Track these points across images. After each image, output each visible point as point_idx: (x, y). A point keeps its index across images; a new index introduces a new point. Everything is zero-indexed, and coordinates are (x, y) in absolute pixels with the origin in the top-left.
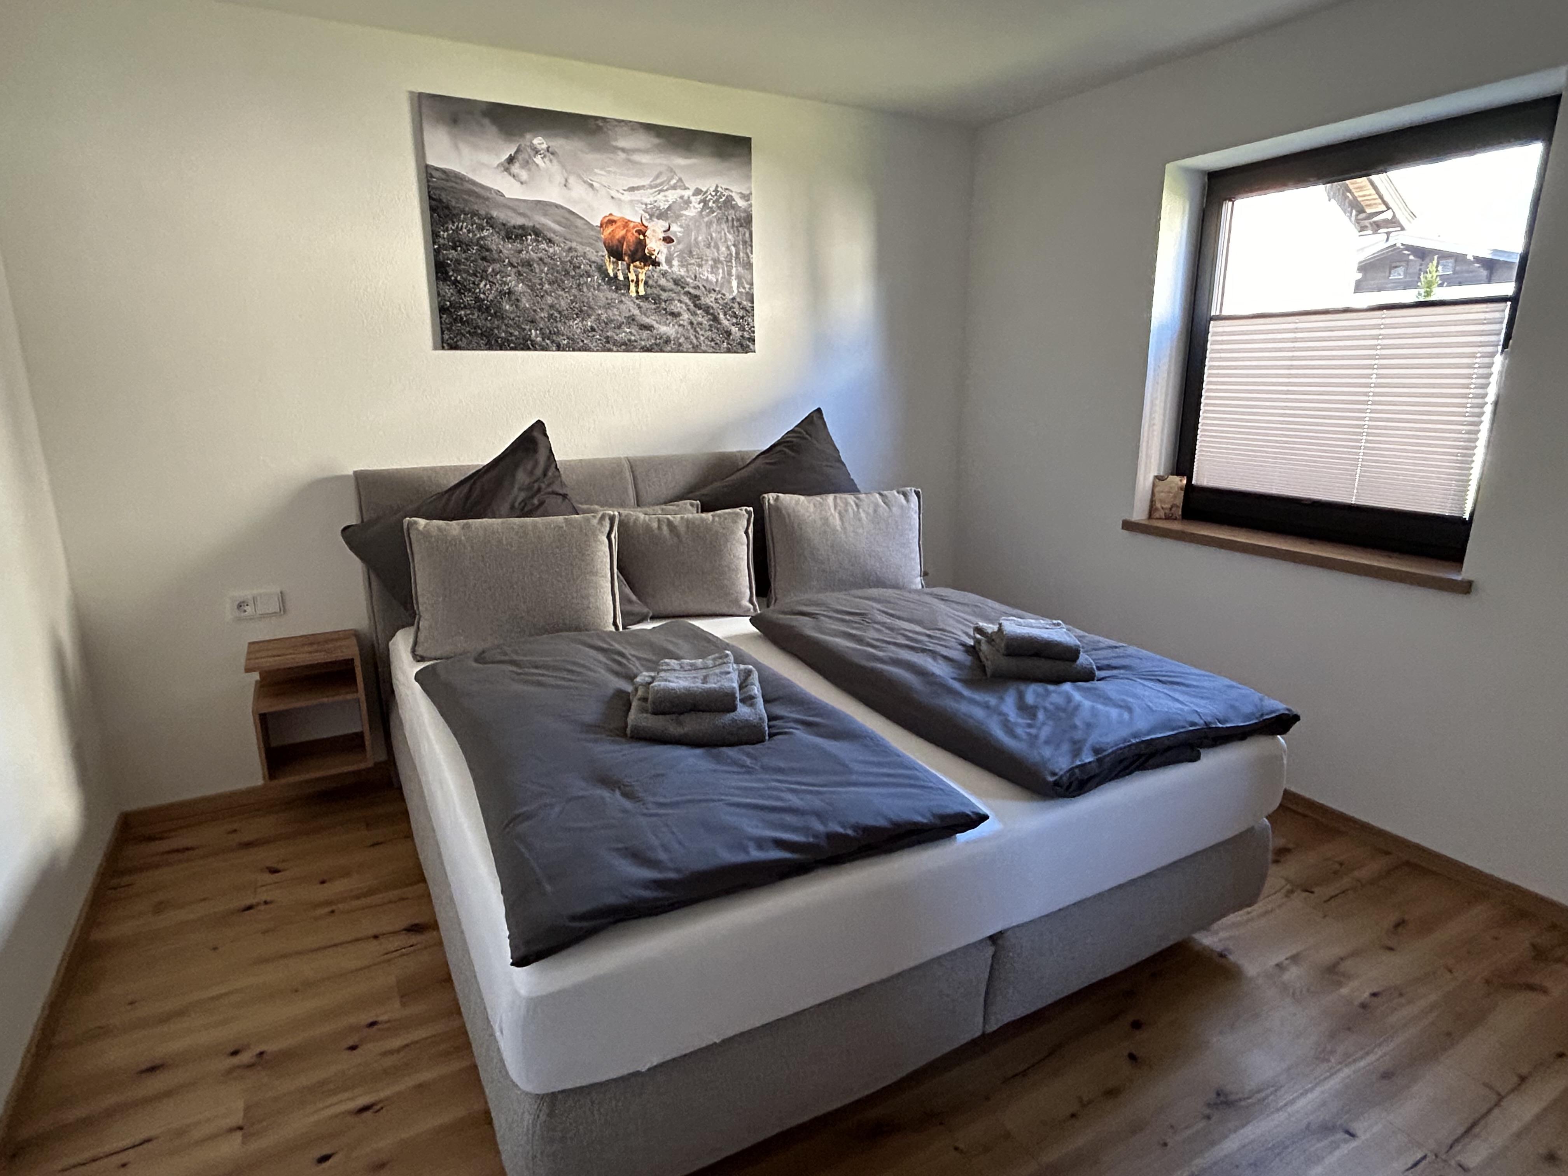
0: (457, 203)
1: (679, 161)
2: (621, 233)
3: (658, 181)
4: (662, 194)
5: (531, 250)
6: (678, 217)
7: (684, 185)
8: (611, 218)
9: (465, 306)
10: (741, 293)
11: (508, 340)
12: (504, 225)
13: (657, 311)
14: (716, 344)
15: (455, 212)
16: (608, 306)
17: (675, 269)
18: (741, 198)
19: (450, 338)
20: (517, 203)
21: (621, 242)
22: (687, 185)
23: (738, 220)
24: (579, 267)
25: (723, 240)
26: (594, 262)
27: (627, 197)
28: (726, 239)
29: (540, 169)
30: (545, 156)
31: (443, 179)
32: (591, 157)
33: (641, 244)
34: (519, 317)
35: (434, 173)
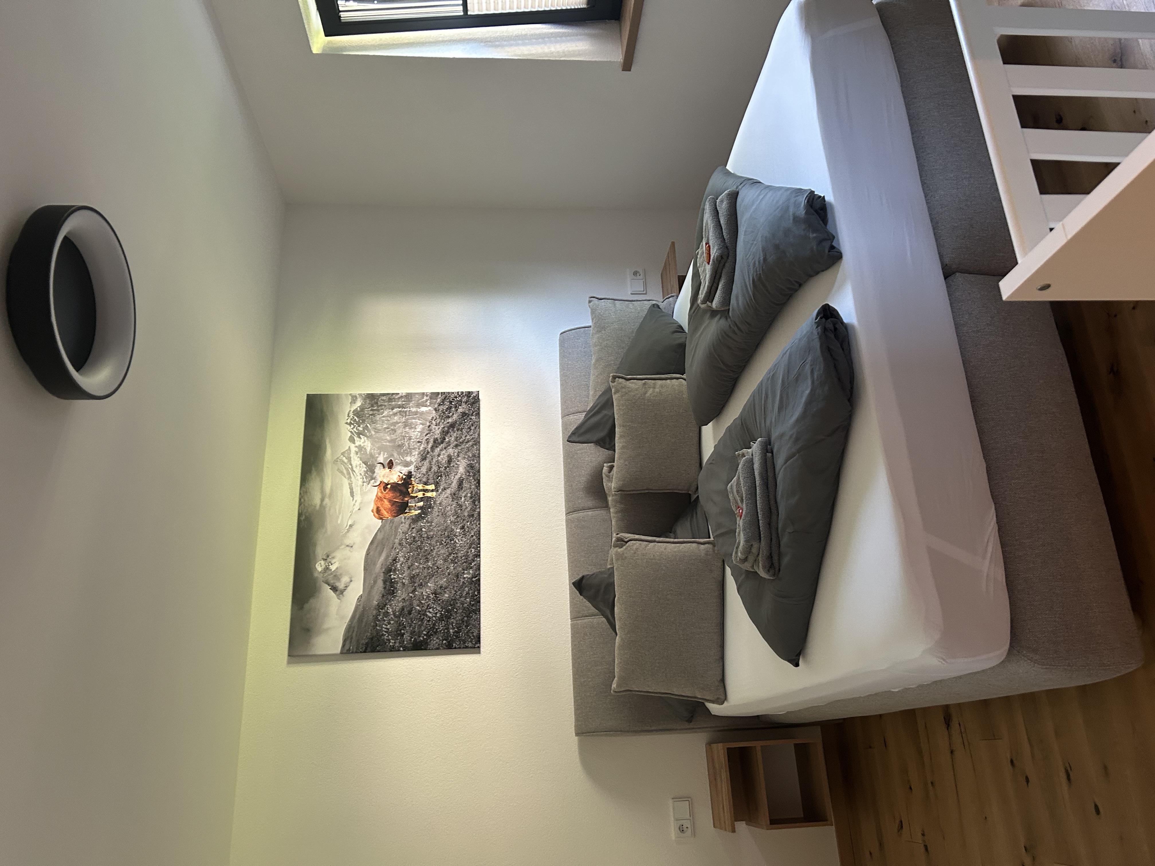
0: (368, 632)
1: (328, 455)
2: (386, 503)
3: (345, 472)
4: (354, 469)
5: (402, 576)
6: (372, 456)
7: (347, 450)
8: (375, 510)
9: (446, 629)
10: (431, 403)
11: (472, 596)
12: (383, 596)
13: (447, 475)
14: (472, 425)
15: (375, 634)
16: (444, 515)
17: (413, 459)
18: (355, 403)
19: (471, 642)
20: (367, 584)
21: (393, 503)
22: (347, 448)
23: (372, 406)
24: (414, 538)
25: (389, 419)
26: (410, 525)
27: (358, 498)
28: (388, 416)
29: (340, 567)
30: (330, 562)
31: (351, 642)
32: (329, 527)
33: (395, 487)
34: (454, 587)
35: (347, 647)
